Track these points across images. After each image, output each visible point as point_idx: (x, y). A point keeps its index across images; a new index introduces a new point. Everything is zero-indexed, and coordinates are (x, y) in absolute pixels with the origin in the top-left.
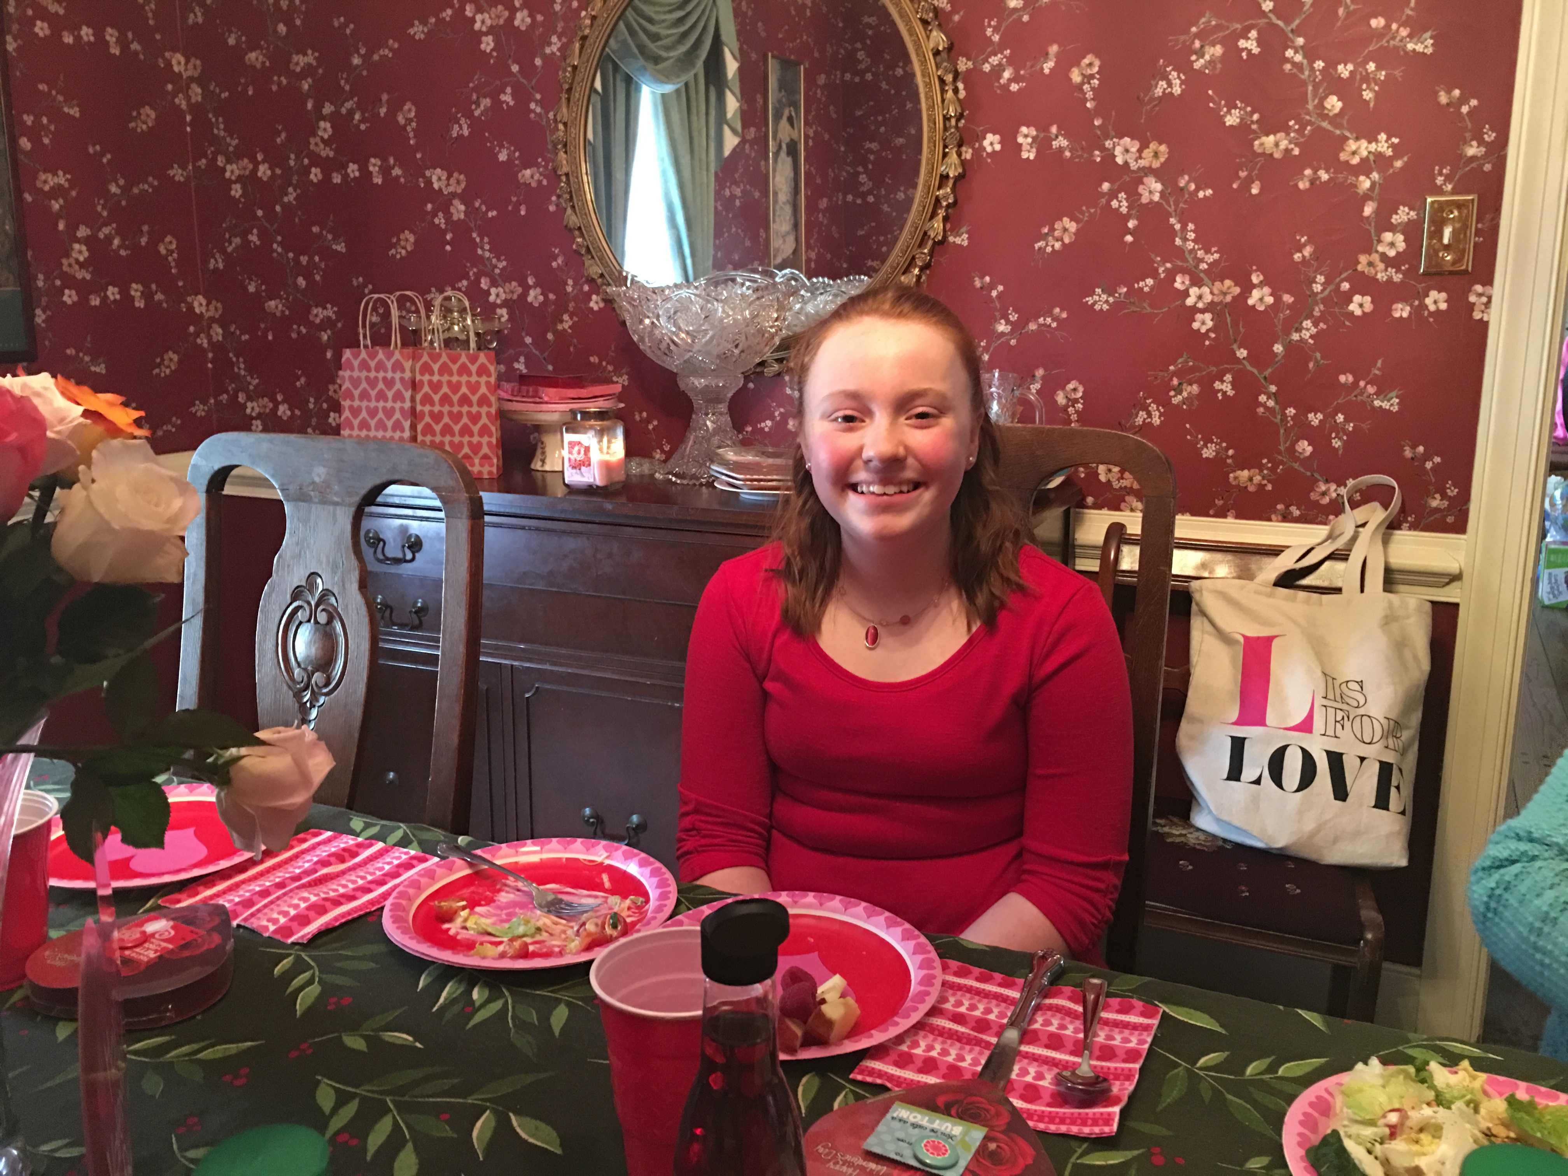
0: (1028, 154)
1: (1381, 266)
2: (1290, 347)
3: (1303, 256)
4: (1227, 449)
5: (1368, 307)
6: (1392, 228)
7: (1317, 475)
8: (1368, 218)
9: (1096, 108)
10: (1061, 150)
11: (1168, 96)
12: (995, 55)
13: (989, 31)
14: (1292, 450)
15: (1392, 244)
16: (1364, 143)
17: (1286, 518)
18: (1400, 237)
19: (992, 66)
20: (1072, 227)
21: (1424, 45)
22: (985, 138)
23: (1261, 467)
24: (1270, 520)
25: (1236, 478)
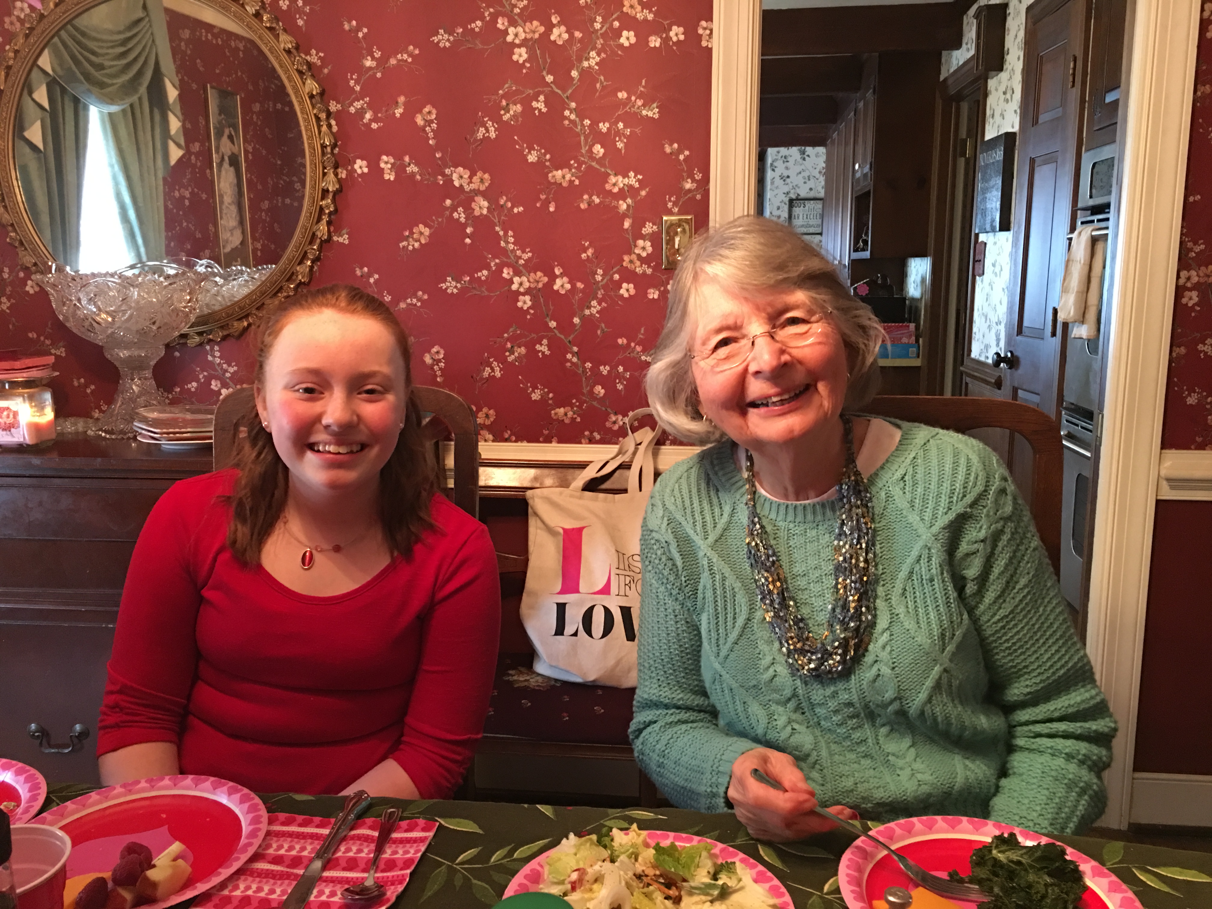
0: (390, 176)
1: (638, 263)
2: (583, 318)
3: (588, 256)
4: (548, 393)
5: (632, 292)
6: (643, 237)
7: (609, 410)
8: (627, 230)
9: (437, 144)
10: (413, 174)
11: (486, 139)
12: (358, 101)
13: (352, 83)
14: (591, 392)
15: (644, 248)
16: (620, 178)
17: (591, 441)
18: (648, 244)
19: (356, 109)
20: (427, 231)
21: (652, 112)
22: (355, 163)
23: (572, 406)
24: (580, 443)
25: (556, 414)
